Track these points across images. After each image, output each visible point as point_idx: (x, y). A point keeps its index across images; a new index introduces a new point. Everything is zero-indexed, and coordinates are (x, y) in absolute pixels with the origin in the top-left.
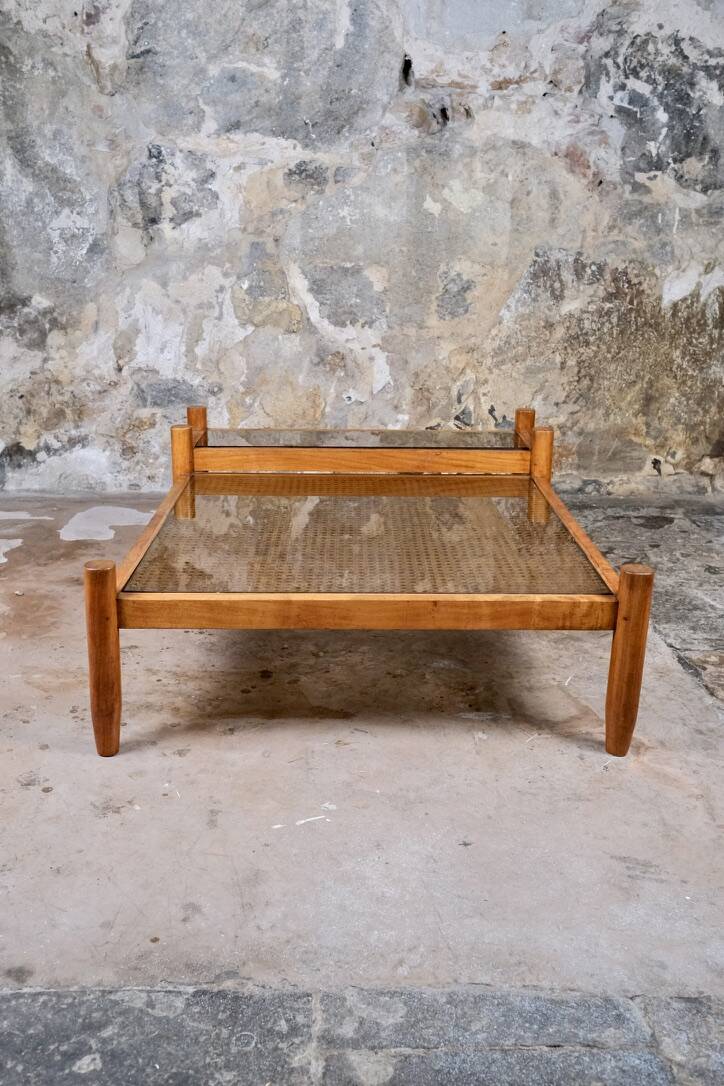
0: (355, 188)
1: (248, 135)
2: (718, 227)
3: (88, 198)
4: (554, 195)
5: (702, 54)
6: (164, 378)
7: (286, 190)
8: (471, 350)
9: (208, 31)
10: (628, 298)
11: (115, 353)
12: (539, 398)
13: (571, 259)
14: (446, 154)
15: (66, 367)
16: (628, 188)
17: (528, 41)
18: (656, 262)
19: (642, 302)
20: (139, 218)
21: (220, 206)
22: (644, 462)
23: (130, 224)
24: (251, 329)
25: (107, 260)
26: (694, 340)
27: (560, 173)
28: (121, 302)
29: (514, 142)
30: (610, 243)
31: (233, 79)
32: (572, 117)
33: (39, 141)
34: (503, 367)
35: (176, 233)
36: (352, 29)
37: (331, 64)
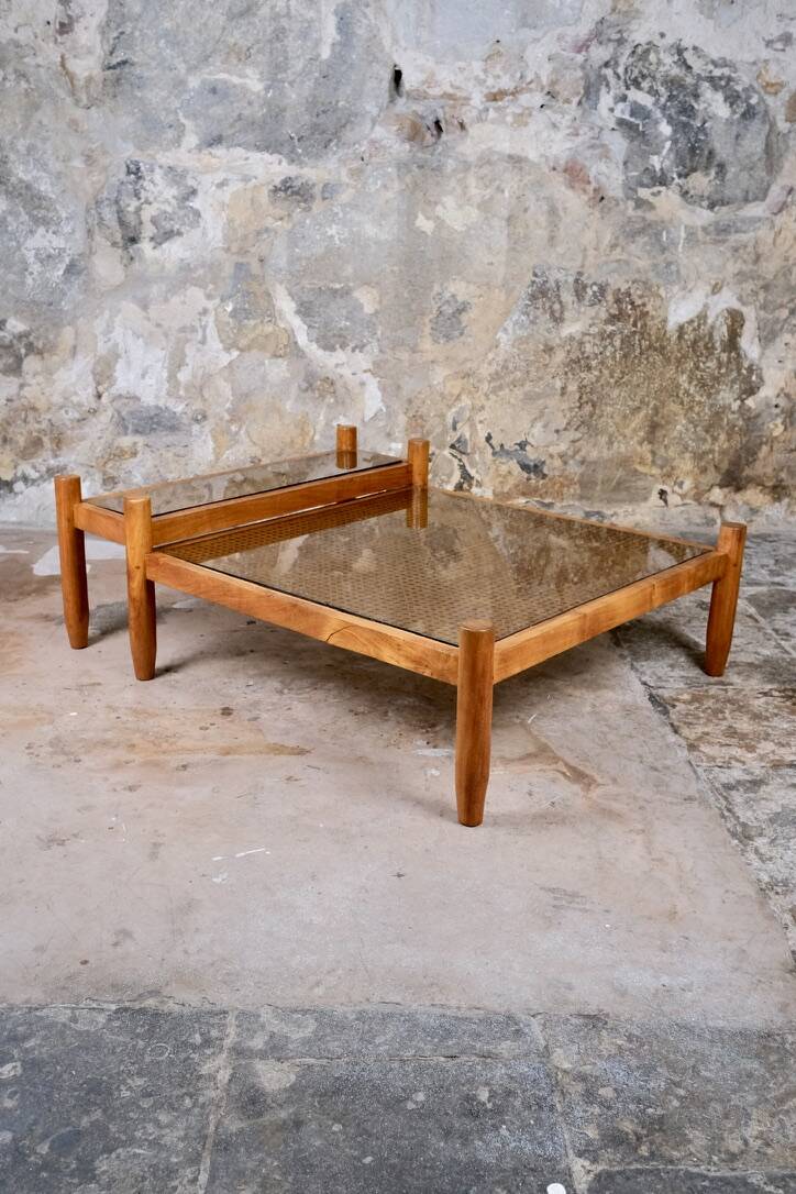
0: (344, 206)
1: (231, 149)
2: (726, 245)
3: (64, 215)
4: (553, 211)
5: (706, 64)
6: (145, 405)
7: (271, 208)
8: (467, 375)
9: (187, 41)
10: (632, 320)
11: (94, 379)
12: (539, 425)
13: (571, 280)
14: (438, 169)
15: (43, 394)
16: (631, 204)
17: (524, 51)
18: (661, 281)
19: (645, 325)
20: (118, 237)
21: (202, 224)
22: (650, 492)
23: (109, 244)
24: (235, 353)
25: (84, 282)
26: (701, 364)
27: (559, 189)
28: (99, 325)
29: (510, 157)
30: (612, 262)
31: (214, 91)
32: (571, 130)
33: (12, 157)
34: (500, 393)
35: (157, 253)
36: (338, 38)
37: (317, 74)
